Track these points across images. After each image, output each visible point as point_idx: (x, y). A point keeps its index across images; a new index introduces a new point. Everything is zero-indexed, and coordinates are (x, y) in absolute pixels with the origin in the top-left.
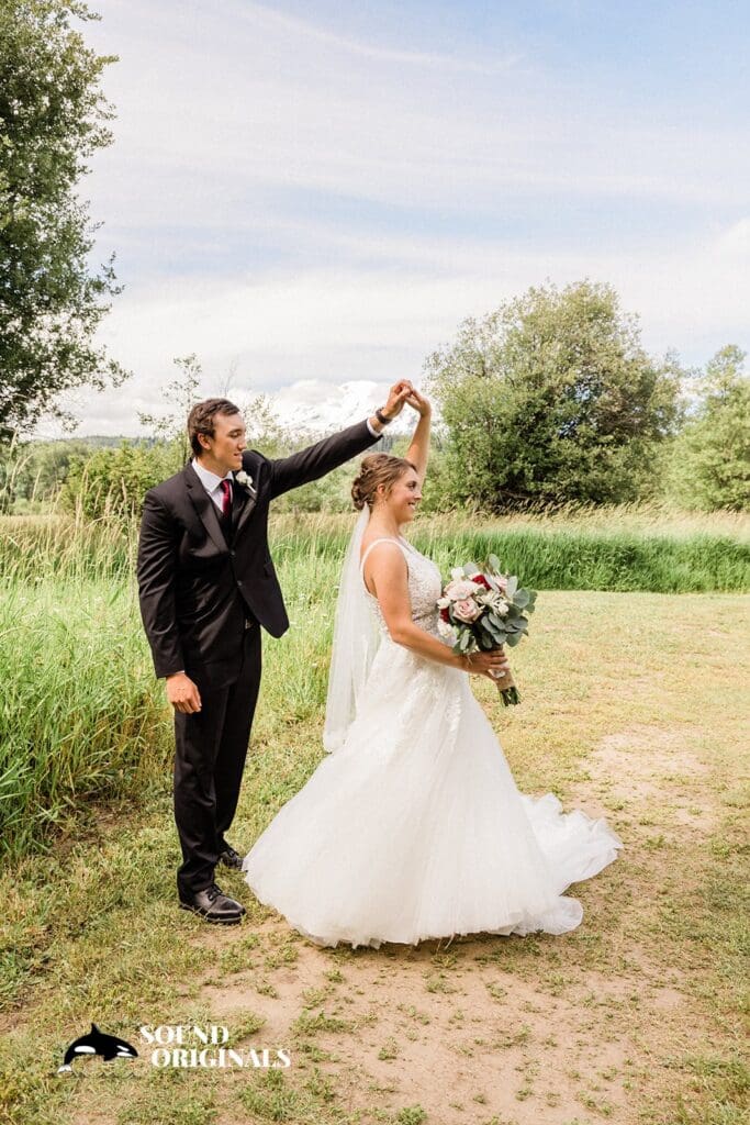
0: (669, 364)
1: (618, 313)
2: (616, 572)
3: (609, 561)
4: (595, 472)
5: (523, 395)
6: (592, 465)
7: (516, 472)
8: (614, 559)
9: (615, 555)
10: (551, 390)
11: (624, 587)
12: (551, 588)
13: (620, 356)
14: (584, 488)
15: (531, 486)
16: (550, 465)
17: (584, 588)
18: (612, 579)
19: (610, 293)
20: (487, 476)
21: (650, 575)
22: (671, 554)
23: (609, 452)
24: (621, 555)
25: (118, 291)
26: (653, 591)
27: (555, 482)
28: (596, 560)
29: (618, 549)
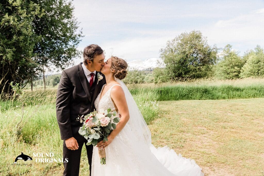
0: (215, 47)
1: (202, 37)
2: (202, 95)
3: (200, 92)
4: (198, 72)
5: (181, 56)
6: (197, 71)
7: (180, 73)
8: (201, 92)
9: (202, 91)
10: (187, 55)
11: (204, 99)
12: (186, 99)
13: (203, 46)
14: (196, 76)
15: (184, 76)
16: (188, 71)
17: (194, 99)
18: (201, 96)
19: (200, 33)
20: (173, 74)
21: (211, 95)
22: (216, 90)
23: (201, 67)
24: (203, 91)
25: (84, 36)
26: (212, 99)
27: (189, 74)
28: (197, 92)
29: (202, 89)
